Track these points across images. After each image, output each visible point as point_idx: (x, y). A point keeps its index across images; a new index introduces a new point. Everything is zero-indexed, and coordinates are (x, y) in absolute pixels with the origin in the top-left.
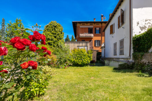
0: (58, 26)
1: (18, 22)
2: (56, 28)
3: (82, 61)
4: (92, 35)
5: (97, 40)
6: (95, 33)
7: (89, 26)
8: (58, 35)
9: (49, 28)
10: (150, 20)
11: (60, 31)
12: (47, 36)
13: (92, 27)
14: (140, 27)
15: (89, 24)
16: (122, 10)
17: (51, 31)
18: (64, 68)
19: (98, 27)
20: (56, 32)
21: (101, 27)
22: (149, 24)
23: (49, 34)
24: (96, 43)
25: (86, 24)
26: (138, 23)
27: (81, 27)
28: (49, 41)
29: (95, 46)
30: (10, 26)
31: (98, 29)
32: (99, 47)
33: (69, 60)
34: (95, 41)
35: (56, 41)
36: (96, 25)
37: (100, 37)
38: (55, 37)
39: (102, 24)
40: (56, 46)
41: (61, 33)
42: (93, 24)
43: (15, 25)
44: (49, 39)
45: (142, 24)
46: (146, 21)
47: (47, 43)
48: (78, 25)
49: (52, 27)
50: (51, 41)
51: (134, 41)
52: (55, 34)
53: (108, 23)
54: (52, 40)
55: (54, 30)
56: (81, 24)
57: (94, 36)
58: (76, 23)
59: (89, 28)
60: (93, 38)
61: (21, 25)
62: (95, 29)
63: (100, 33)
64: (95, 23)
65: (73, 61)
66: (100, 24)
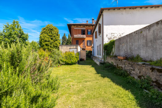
0: (54, 29)
1: (15, 23)
2: (52, 31)
3: (71, 61)
4: (85, 36)
5: (89, 41)
6: (87, 34)
7: (82, 28)
8: (54, 37)
9: (46, 31)
10: (114, 34)
11: (56, 34)
12: (44, 38)
13: (85, 29)
14: (108, 38)
15: (82, 26)
16: (99, 24)
17: (48, 34)
18: (58, 67)
19: (89, 29)
20: (53, 34)
21: (92, 30)
22: (113, 36)
23: (46, 37)
24: (89, 43)
25: (79, 26)
26: (107, 35)
27: (75, 29)
28: (46, 43)
29: (87, 45)
30: (7, 27)
31: (89, 30)
32: (90, 46)
33: (61, 60)
34: (87, 41)
35: (52, 43)
36: (87, 27)
37: (92, 38)
38: (52, 39)
39: (93, 26)
40: (52, 46)
41: (57, 35)
42: (86, 26)
43: (12, 27)
44: (46, 41)
45: (109, 36)
46: (112, 34)
47: (44, 44)
48: (72, 27)
49: (49, 30)
50: (48, 43)
51: (104, 47)
52: (52, 36)
53: (95, 25)
54: (49, 41)
55: (50, 33)
56: (75, 26)
57: (87, 37)
58: (71, 25)
59: (82, 30)
60: (85, 38)
61: (18, 26)
62: (87, 30)
63: (91, 34)
64: (87, 25)
65: (64, 61)
66: (91, 26)
